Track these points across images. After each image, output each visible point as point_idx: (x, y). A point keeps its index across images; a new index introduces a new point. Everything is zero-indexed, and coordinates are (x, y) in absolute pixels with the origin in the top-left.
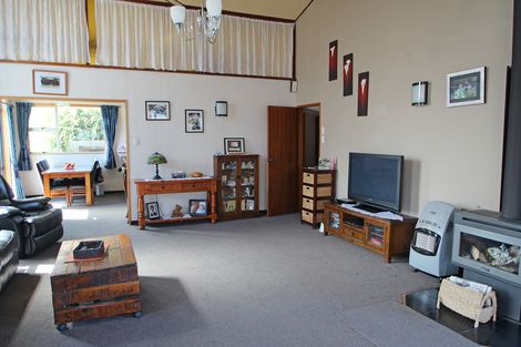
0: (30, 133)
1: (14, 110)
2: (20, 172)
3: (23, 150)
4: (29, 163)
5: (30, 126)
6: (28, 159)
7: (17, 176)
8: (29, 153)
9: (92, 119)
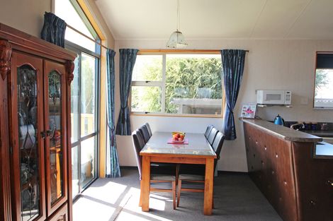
0: (133, 88)
1: (117, 58)
2: (118, 137)
3: (123, 109)
4: (129, 126)
5: (133, 79)
6: (128, 121)
7: (113, 143)
8: (130, 113)
9: (195, 74)
